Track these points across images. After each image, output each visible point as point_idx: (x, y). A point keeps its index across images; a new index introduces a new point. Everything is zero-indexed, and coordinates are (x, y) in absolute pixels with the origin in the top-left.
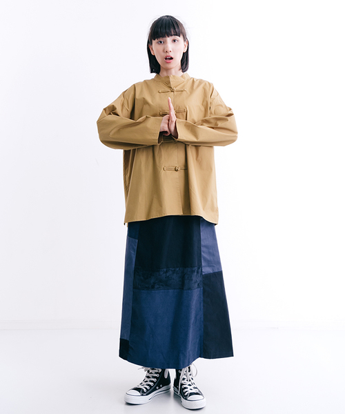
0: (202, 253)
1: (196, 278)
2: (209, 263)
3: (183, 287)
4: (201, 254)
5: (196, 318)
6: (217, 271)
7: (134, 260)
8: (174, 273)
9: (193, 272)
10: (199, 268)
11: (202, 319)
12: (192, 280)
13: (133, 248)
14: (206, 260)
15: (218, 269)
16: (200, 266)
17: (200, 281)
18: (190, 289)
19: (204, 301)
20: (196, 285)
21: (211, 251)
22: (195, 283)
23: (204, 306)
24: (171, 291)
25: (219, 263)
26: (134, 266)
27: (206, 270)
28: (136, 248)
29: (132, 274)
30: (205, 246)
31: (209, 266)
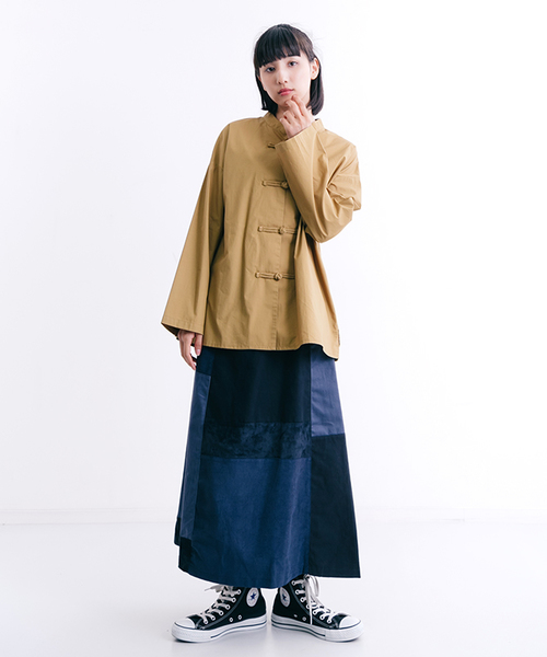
0: (312, 402)
1: (301, 441)
2: (324, 419)
3: (278, 454)
4: (310, 402)
5: (298, 506)
6: (335, 432)
7: (204, 408)
8: (265, 431)
9: (296, 430)
10: (306, 426)
11: (309, 510)
12: (294, 443)
13: (204, 390)
14: (318, 413)
15: (338, 430)
16: (308, 423)
17: (308, 447)
18: (290, 457)
19: (312, 480)
20: (301, 452)
21: (327, 399)
22: (299, 448)
23: (312, 489)
24: (260, 460)
25: (339, 420)
26: (203, 418)
27: (319, 429)
28: (207, 389)
29: (201, 432)
30: (317, 391)
31: (324, 424)
